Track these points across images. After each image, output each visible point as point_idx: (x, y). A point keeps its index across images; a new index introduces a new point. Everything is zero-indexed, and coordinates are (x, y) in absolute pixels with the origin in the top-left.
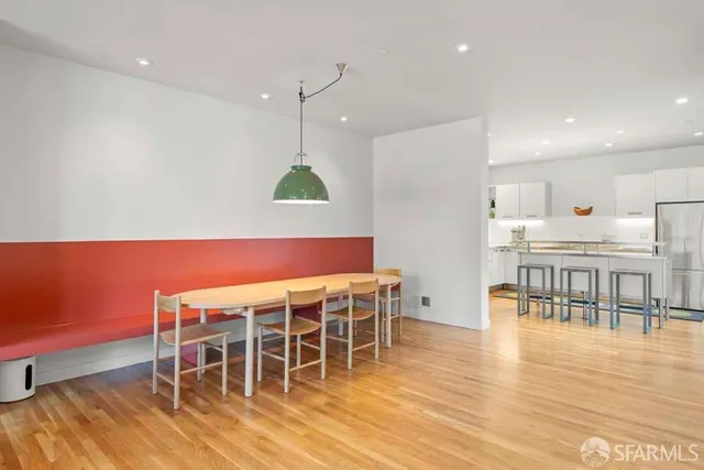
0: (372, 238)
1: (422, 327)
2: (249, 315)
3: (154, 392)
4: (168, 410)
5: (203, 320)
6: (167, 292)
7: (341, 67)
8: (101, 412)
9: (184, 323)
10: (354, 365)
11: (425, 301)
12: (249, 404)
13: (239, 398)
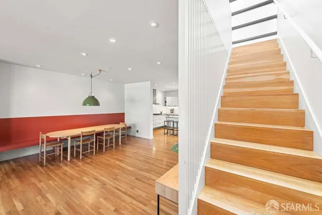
0: (124, 113)
1: (137, 139)
2: (69, 139)
3: (40, 161)
4: (42, 166)
5: (58, 140)
6: (44, 133)
7: (100, 71)
8: (20, 168)
9: (47, 142)
10: (105, 151)
11: (137, 131)
12: (68, 163)
13: (66, 161)
